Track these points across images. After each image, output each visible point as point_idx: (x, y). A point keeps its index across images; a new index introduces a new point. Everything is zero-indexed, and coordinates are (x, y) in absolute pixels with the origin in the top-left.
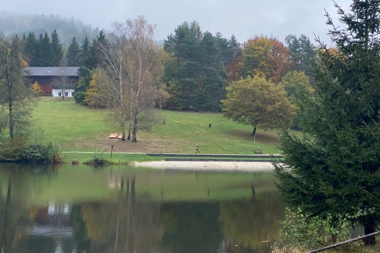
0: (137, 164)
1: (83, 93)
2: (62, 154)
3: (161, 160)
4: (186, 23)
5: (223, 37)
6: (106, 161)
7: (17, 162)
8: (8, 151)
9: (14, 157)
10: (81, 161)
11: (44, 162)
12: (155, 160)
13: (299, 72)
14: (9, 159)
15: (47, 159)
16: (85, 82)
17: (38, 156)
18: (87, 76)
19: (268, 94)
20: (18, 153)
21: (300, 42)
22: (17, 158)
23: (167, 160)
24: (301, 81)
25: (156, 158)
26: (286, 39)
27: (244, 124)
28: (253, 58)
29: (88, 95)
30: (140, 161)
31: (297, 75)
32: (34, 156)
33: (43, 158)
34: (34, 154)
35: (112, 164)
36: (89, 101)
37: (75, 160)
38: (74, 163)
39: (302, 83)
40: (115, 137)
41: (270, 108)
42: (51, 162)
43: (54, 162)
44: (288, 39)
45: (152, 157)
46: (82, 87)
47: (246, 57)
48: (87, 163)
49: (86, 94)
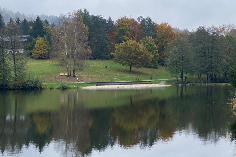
0: (83, 88)
1: (31, 51)
2: (44, 84)
3: (94, 85)
4: (80, 10)
5: (103, 18)
6: (67, 87)
7: (21, 89)
8: (16, 84)
9: (19, 87)
10: (55, 87)
11: (35, 89)
12: (91, 86)
13: (149, 37)
14: (16, 88)
15: (37, 87)
16: (31, 45)
17: (32, 86)
18: (32, 42)
19: (138, 50)
20: (22, 85)
21: (146, 20)
22: (21, 87)
23: (97, 85)
24: (150, 42)
25: (91, 84)
26: (138, 19)
27: (126, 66)
28: (123, 30)
29: (34, 52)
30: (84, 86)
31: (148, 39)
32: (30, 86)
33: (34, 87)
34: (29, 85)
35: (71, 88)
36: (35, 56)
37: (52, 87)
38: (51, 89)
39: (151, 43)
40: (63, 74)
41: (140, 57)
42: (39, 89)
43: (40, 89)
44: (139, 19)
45: (88, 84)
46: (29, 48)
47: (119, 29)
48: (58, 89)
49: (33, 52)
